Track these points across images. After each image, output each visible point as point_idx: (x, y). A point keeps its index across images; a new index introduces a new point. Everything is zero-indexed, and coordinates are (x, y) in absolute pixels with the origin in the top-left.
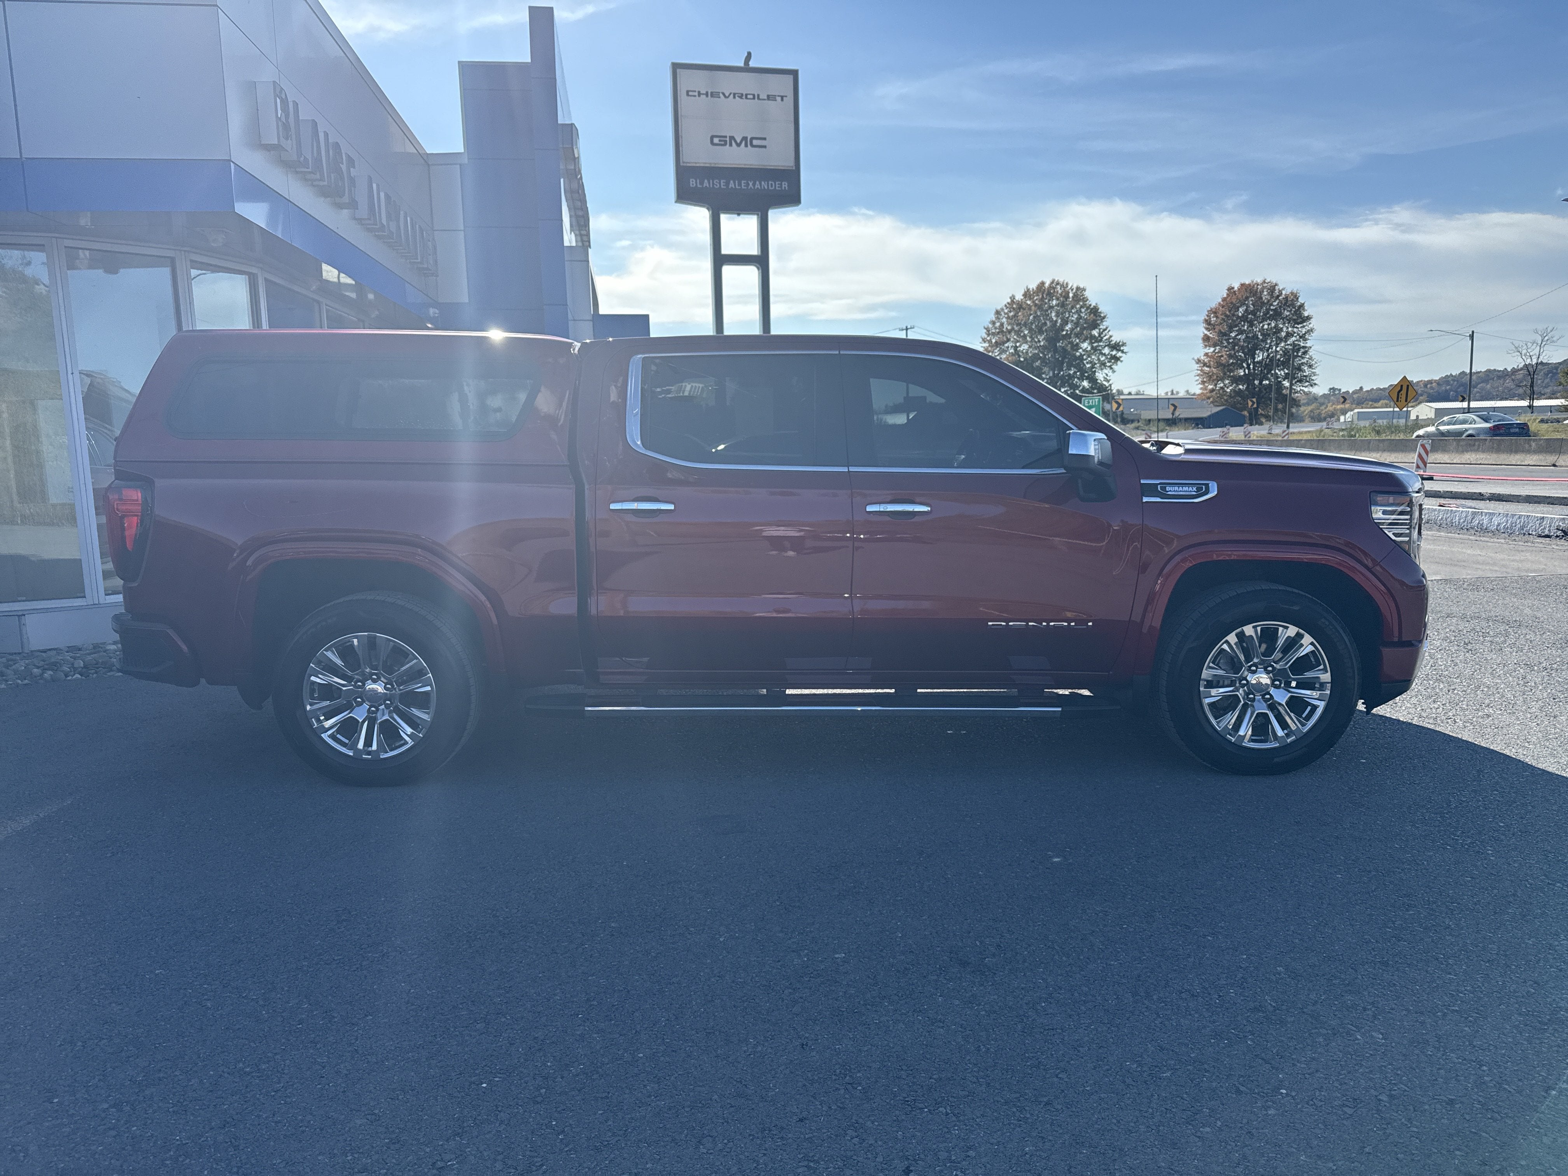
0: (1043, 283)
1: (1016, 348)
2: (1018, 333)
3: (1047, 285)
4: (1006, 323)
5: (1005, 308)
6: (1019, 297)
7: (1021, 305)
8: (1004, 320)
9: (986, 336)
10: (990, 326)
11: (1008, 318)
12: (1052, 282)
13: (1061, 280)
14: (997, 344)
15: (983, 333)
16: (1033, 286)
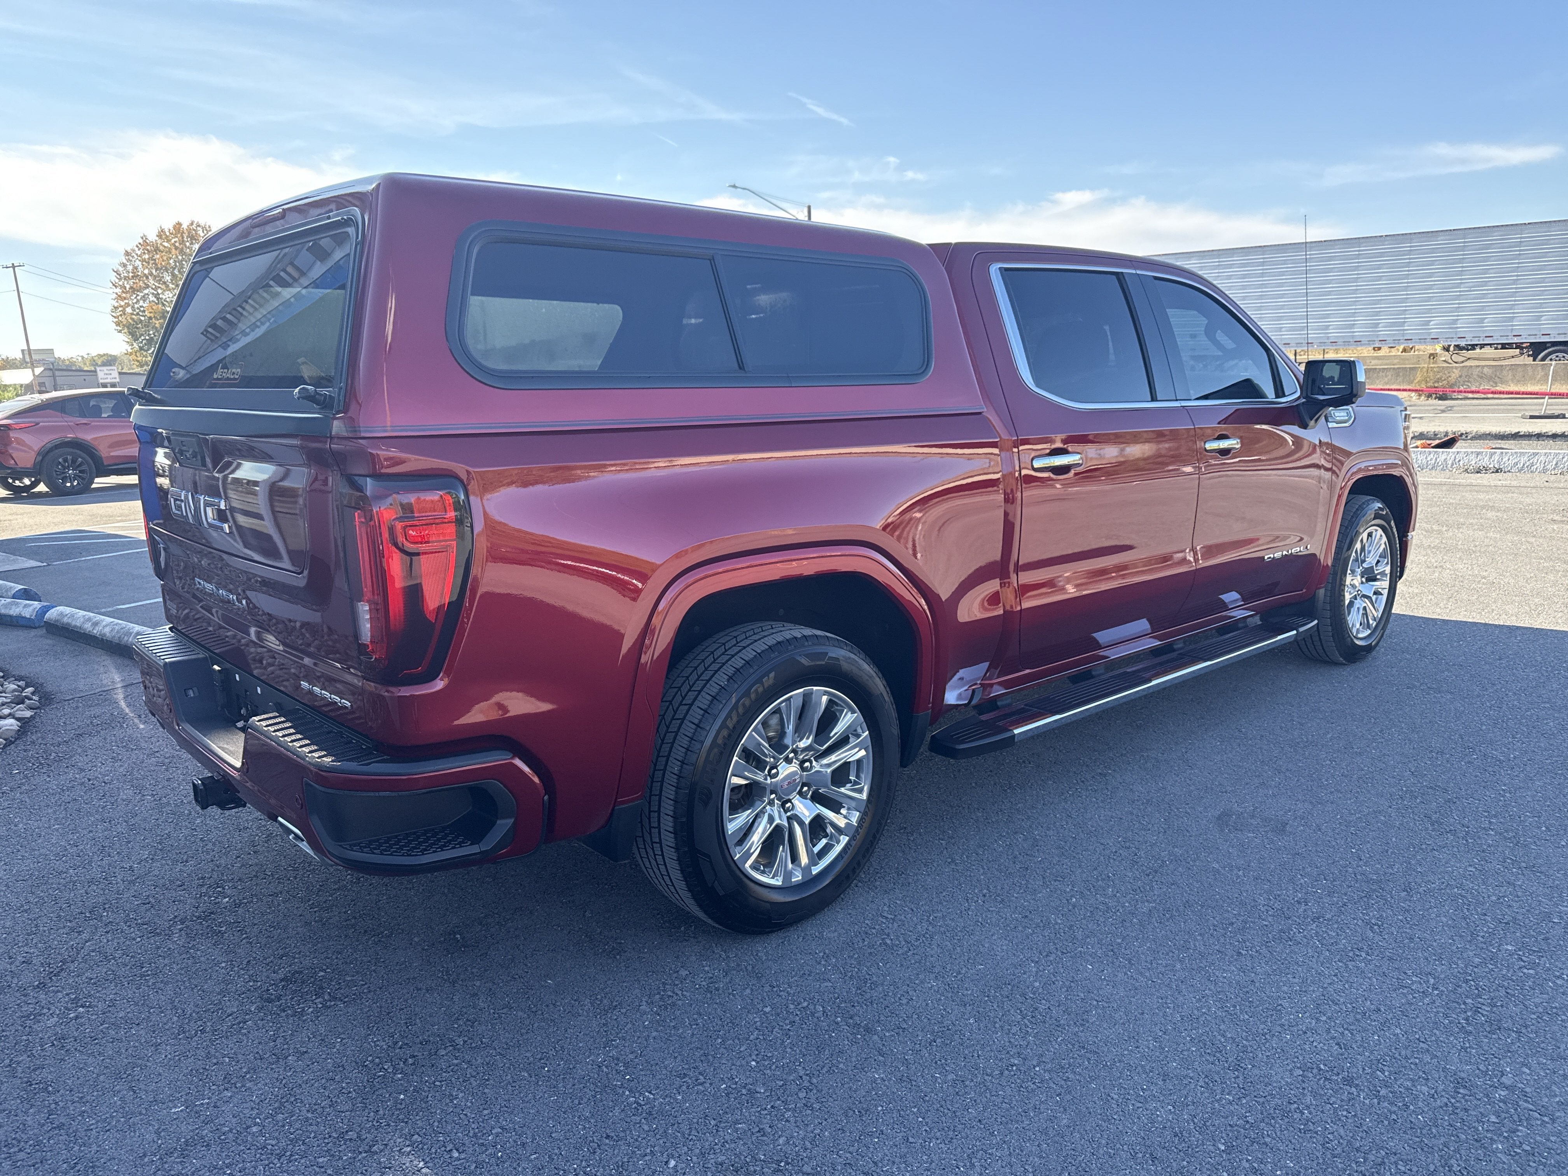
0: (179, 224)
1: (157, 296)
2: (160, 280)
3: (185, 226)
4: (141, 266)
5: (137, 249)
6: (152, 237)
7: (157, 247)
8: (138, 263)
9: (117, 281)
10: (121, 269)
11: (143, 260)
12: (192, 224)
13: (202, 224)
14: (133, 290)
15: (113, 277)
16: (168, 226)
